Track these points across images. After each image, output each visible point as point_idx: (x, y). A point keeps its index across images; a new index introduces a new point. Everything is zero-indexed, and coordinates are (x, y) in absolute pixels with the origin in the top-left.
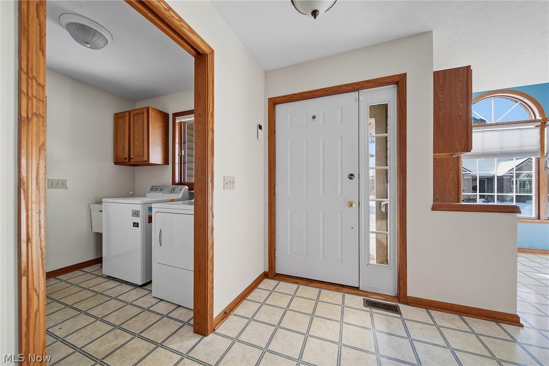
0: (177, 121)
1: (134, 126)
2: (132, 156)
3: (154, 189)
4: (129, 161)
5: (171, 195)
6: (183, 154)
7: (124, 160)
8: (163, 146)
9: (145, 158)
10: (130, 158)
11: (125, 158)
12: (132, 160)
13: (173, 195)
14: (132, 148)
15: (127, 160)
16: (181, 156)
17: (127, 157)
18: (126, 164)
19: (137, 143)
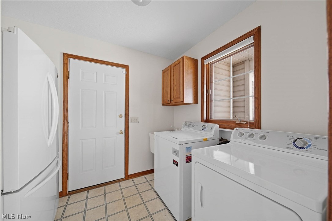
0: (205, 64)
1: (173, 75)
2: (172, 99)
3: (187, 124)
4: (171, 103)
5: (202, 132)
6: (210, 93)
7: (167, 102)
8: (194, 88)
9: (181, 100)
10: (171, 100)
11: (168, 101)
12: (172, 102)
13: (204, 132)
14: (172, 93)
15: (169, 102)
16: (208, 94)
17: (169, 100)
18: (169, 104)
19: (175, 88)
